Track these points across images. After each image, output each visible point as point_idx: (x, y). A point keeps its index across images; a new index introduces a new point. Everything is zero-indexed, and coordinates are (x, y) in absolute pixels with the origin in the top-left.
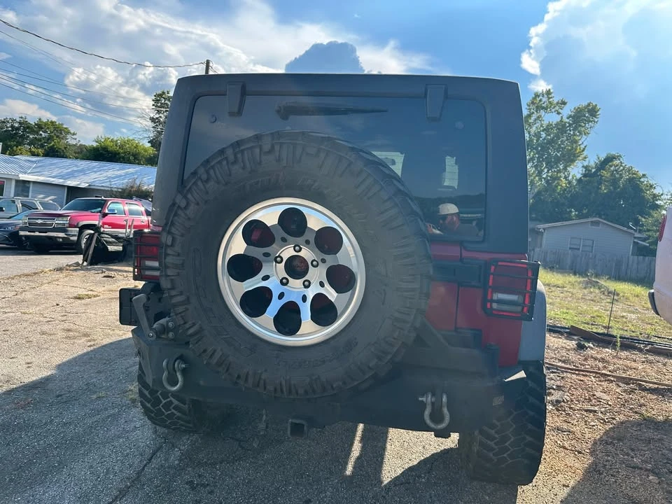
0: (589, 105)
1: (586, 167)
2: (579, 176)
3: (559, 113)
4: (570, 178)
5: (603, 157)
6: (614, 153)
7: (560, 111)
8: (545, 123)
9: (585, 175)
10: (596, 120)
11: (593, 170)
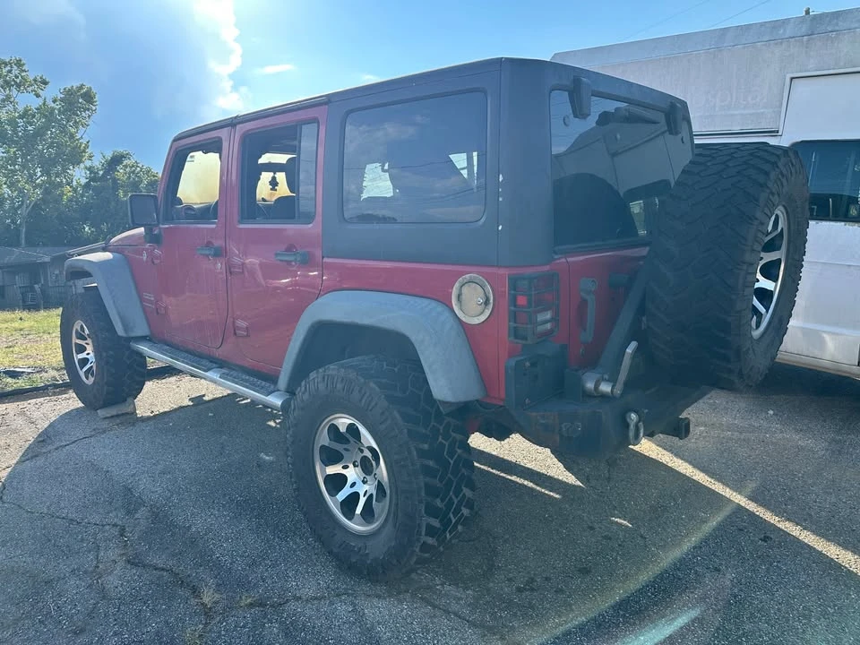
0: (81, 87)
1: (90, 169)
2: (83, 181)
3: (38, 96)
4: (75, 183)
5: (109, 155)
6: (121, 150)
7: (40, 91)
8: (21, 108)
9: (91, 179)
10: (94, 108)
11: (101, 173)
